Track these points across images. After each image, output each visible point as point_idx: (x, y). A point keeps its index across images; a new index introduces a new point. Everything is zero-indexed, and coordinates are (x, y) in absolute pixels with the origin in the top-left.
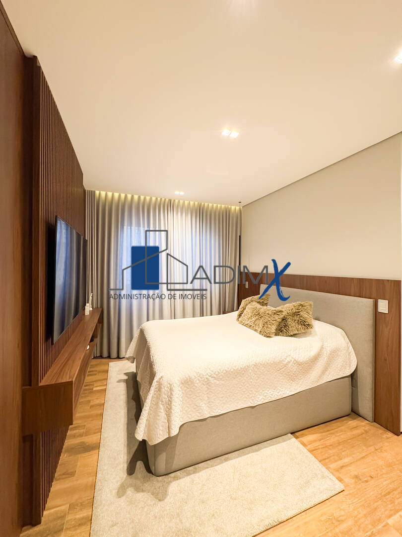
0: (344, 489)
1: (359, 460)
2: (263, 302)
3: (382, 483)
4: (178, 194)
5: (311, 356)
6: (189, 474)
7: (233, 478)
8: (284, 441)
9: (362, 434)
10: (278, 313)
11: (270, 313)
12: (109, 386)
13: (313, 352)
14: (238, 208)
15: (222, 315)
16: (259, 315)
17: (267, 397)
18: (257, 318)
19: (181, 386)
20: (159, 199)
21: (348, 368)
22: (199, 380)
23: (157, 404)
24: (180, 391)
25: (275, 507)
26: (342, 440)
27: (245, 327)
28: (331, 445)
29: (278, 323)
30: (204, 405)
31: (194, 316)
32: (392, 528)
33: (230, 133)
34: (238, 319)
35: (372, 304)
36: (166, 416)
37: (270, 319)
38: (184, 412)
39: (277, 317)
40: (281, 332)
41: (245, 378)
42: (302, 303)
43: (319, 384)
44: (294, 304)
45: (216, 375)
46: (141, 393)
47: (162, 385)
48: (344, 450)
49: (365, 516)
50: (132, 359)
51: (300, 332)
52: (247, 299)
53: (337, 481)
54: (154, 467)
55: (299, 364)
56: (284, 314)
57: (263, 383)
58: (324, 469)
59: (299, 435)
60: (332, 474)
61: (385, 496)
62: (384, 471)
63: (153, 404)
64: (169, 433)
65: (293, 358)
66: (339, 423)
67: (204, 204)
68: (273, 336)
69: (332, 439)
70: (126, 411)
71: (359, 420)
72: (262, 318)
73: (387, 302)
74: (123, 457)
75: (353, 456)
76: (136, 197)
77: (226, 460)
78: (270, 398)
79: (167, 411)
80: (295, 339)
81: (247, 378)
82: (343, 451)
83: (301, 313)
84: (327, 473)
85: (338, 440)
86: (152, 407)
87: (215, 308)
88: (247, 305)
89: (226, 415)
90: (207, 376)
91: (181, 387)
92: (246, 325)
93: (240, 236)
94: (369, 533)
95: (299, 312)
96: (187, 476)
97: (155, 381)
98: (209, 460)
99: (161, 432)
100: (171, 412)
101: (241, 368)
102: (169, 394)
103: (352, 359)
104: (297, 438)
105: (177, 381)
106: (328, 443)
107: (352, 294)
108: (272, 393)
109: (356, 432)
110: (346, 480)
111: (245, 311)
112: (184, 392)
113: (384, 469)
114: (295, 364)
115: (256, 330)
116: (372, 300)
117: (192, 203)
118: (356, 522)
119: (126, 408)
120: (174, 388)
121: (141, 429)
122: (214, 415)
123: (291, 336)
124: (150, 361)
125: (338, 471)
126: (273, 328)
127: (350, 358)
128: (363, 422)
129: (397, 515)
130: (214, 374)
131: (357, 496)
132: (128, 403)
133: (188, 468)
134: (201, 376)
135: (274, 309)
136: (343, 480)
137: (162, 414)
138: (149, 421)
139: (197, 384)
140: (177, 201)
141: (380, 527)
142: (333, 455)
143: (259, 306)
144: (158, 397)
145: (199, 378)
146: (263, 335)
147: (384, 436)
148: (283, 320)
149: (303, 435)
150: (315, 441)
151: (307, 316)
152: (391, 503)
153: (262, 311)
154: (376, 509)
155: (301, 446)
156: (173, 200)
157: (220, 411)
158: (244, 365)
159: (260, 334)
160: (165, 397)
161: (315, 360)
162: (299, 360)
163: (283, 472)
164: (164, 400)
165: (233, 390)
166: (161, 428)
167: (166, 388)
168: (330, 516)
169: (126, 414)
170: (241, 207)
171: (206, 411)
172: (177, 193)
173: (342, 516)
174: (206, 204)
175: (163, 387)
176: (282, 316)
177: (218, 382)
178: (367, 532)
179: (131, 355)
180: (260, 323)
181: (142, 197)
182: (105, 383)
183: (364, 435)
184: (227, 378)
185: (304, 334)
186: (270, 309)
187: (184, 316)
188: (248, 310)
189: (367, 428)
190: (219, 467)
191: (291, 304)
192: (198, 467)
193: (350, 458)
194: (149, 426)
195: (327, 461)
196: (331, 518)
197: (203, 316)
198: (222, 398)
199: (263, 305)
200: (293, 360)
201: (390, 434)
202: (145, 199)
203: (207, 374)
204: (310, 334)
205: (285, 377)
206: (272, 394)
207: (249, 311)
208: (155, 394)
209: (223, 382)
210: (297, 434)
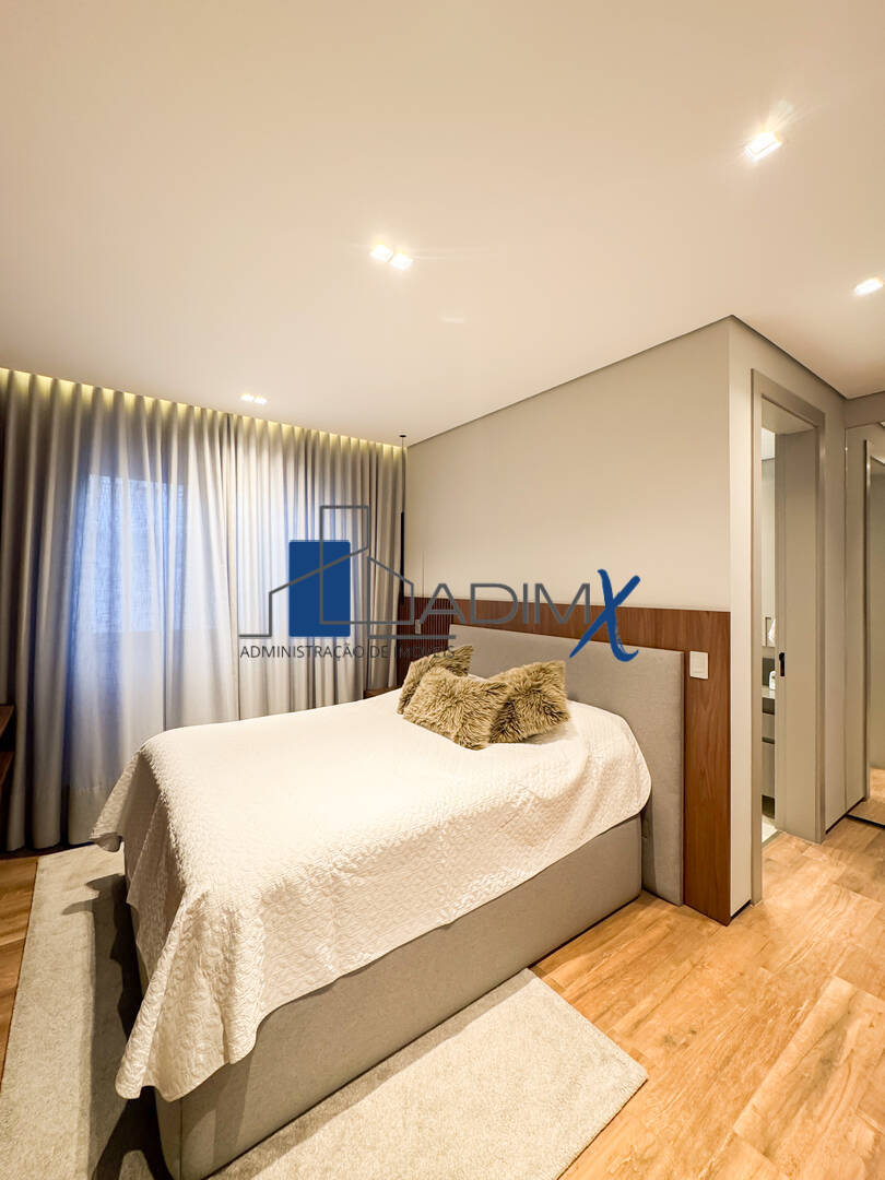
0: (648, 1077)
1: (667, 997)
2: (458, 666)
3: (714, 1040)
4: (251, 401)
5: (569, 783)
6: (284, 1148)
7: (404, 1125)
8: (516, 990)
9: (665, 937)
10: (495, 691)
11: (478, 691)
12: (36, 931)
13: (572, 774)
14: (397, 449)
15: (362, 702)
16: (451, 697)
17: (479, 893)
18: (448, 704)
19: (261, 911)
20: (197, 410)
21: (636, 799)
22: (311, 884)
23: (189, 977)
24: (259, 926)
25: (508, 1175)
26: (632, 959)
27: (417, 726)
28: (611, 977)
29: (495, 715)
30: (326, 949)
31: (291, 709)
32: (743, 1143)
33: (391, 254)
34: (401, 710)
35: (679, 662)
36: (216, 1006)
37: (477, 706)
38: (271, 980)
39: (492, 700)
40: (503, 732)
41: (429, 859)
42: (544, 665)
43: (582, 843)
44: (526, 667)
45: (359, 863)
46: (139, 945)
47: (203, 918)
48: (636, 982)
49: (693, 1131)
50: (112, 842)
51: (541, 731)
52: (422, 660)
53: (632, 1063)
54: (177, 1163)
55: (544, 804)
56: (508, 691)
57: (469, 863)
58: (603, 1040)
59: (547, 967)
60: (621, 1046)
61: (721, 1069)
62: (714, 1011)
63: (176, 977)
64: (227, 1053)
65: (532, 793)
66: (620, 921)
67: (318, 434)
68: (485, 744)
69: (613, 961)
70: (91, 999)
71: (656, 906)
72: (461, 704)
73: (706, 655)
74: (77, 1153)
75: (656, 991)
76: (129, 398)
77: (383, 1078)
78: (484, 896)
79: (219, 993)
80: (532, 746)
81: (433, 857)
82: (636, 985)
83: (544, 688)
84: (611, 1047)
85: (624, 961)
86: (174, 988)
87: (345, 686)
88: (421, 674)
89: (381, 962)
90: (335, 871)
91: (262, 915)
92: (423, 723)
93: (403, 515)
94: (705, 1171)
95: (539, 686)
96: (279, 1157)
97: (182, 910)
98: (337, 1090)
99: (201, 1057)
100: (232, 993)
101: (420, 836)
102: (227, 941)
103: (642, 778)
104: (541, 974)
105: (251, 901)
106: (605, 971)
107: (642, 641)
108: (489, 882)
109: (655, 933)
110: (650, 1053)
111: (418, 690)
112: (269, 925)
113: (711, 1007)
114: (536, 806)
115: (445, 734)
116: (679, 653)
117: (285, 428)
118: (678, 1151)
119: (91, 990)
120: (241, 924)
121: (137, 1064)
122: (352, 968)
123: (524, 741)
124: (168, 846)
125: (630, 1035)
126: (486, 727)
127: (638, 777)
128: (663, 909)
129: (748, 1108)
130: (353, 861)
131: (673, 1086)
132: (98, 971)
133: (281, 1132)
134: (319, 872)
135: (486, 681)
136: (641, 1054)
137: (206, 1001)
138: (163, 1029)
139: (308, 895)
140: (246, 419)
141: (722, 1149)
142: (618, 1001)
143: (450, 676)
144: (191, 957)
145: (313, 879)
146: (461, 743)
147: (705, 931)
148: (506, 705)
149: (552, 967)
150: (579, 974)
151: (556, 694)
152: (735, 1083)
153: (458, 687)
154: (710, 1106)
155: (552, 994)
156: (235, 416)
157: (367, 955)
158: (426, 827)
159: (456, 742)
160: (212, 952)
161: (577, 790)
162: (545, 796)
163: (521, 1071)
164: (210, 961)
165: (400, 893)
166: (201, 1045)
167: (217, 928)
168: (626, 1157)
169: (92, 1007)
170: (405, 449)
171: (334, 963)
172: (247, 398)
173: (651, 1146)
174: (322, 434)
175: (206, 924)
176: (504, 698)
177: (362, 881)
178: (701, 1169)
179: (111, 830)
180: (456, 715)
181: (148, 401)
182: (24, 923)
183: (669, 937)
184: (385, 867)
185: (550, 735)
186: (477, 683)
187: (265, 710)
188: (426, 687)
189: (672, 922)
190: (366, 1102)
191: (521, 669)
192: (311, 1119)
193: (649, 999)
194: (163, 1046)
195: (607, 1016)
196: (628, 1160)
197: (314, 707)
198: (373, 919)
199: (459, 674)
200: (533, 798)
201: (713, 925)
202: (156, 405)
203: (335, 865)
204: (564, 733)
205: (516, 839)
206: (489, 886)
207: (429, 689)
208: (183, 948)
209: (375, 879)
210: (542, 965)
